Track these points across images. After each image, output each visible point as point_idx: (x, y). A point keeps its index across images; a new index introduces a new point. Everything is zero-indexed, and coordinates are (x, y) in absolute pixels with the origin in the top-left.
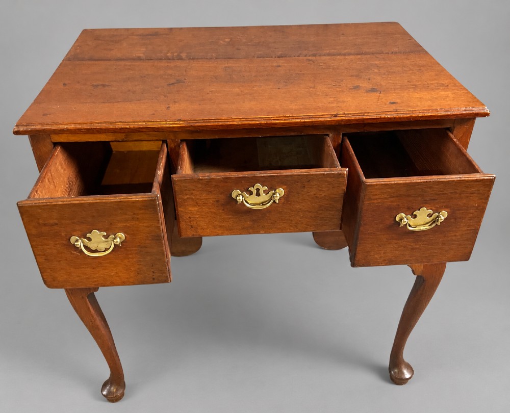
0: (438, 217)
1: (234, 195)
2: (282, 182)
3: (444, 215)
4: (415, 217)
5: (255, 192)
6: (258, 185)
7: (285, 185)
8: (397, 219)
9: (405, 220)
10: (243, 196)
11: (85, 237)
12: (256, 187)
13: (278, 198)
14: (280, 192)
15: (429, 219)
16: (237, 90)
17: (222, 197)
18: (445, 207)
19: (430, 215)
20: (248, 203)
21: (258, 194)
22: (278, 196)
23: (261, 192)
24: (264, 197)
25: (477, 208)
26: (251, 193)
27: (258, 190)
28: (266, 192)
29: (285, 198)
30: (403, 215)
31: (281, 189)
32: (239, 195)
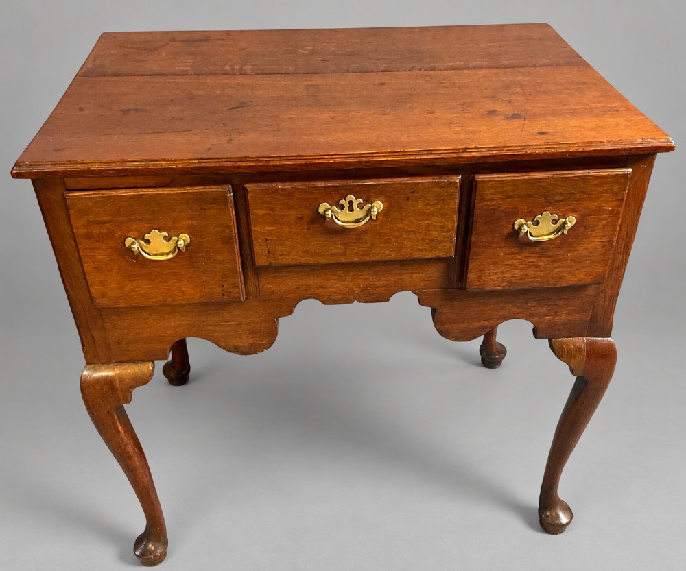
0: (565, 223)
1: (321, 210)
2: (380, 193)
3: (571, 221)
4: (537, 223)
5: (347, 205)
6: (351, 197)
7: (385, 197)
8: (516, 227)
9: (525, 227)
10: (332, 212)
12: (348, 200)
13: (376, 213)
14: (378, 206)
15: (554, 227)
16: (325, 116)
17: (308, 213)
18: (574, 211)
19: (555, 221)
20: (338, 220)
21: (351, 209)
22: (375, 211)
23: (355, 206)
24: (358, 213)
25: (610, 213)
26: (342, 207)
27: (351, 203)
28: (361, 206)
29: (384, 214)
30: (523, 221)
31: (380, 202)
32: (327, 210)
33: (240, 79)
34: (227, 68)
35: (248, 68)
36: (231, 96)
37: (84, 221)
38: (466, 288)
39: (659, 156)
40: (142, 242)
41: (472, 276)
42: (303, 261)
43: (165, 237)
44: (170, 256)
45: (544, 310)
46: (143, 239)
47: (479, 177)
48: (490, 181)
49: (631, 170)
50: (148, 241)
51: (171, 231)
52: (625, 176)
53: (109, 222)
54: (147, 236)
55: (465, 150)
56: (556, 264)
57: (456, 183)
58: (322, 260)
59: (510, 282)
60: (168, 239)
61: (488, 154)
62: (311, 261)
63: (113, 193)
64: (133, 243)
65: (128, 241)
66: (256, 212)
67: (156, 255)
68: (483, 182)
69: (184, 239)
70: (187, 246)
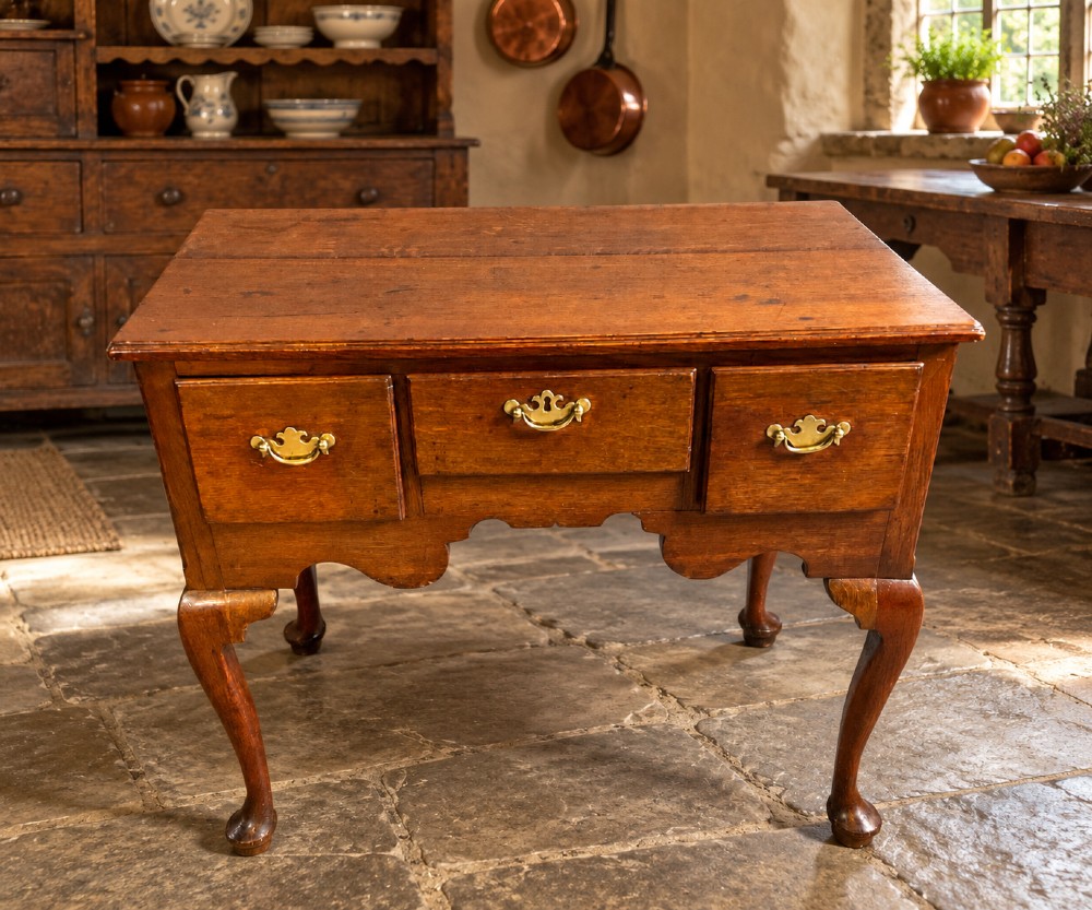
0: (836, 430)
1: (508, 408)
2: (588, 388)
3: (844, 429)
4: (798, 430)
5: (542, 403)
6: (548, 393)
7: (593, 393)
8: (769, 434)
9: (782, 435)
10: (523, 410)
12: (544, 396)
13: (581, 413)
14: (584, 405)
15: (820, 435)
17: (490, 412)
18: (848, 415)
19: (822, 429)
20: (530, 420)
21: (548, 408)
22: (581, 410)
23: (553, 404)
24: (557, 413)
25: (898, 418)
26: (536, 406)
27: (548, 400)
28: (561, 404)
29: (593, 414)
30: (779, 427)
31: (587, 400)
32: (515, 408)
33: (402, 262)
34: (383, 250)
35: (413, 251)
36: (389, 280)
37: (199, 414)
38: (705, 511)
39: (961, 347)
40: (272, 441)
41: (713, 495)
42: (483, 470)
43: (303, 437)
44: (309, 460)
45: (815, 540)
46: (275, 438)
47: (718, 370)
48: (732, 375)
49: (922, 365)
50: (281, 442)
51: (312, 429)
52: (915, 372)
53: (231, 417)
54: (279, 435)
55: (699, 335)
56: (828, 483)
57: (689, 378)
58: (510, 471)
59: (765, 505)
60: (306, 439)
61: (729, 340)
62: (495, 471)
63: (239, 382)
64: (261, 443)
65: (254, 442)
66: (421, 407)
67: (290, 458)
68: (723, 376)
69: (327, 441)
70: (331, 449)
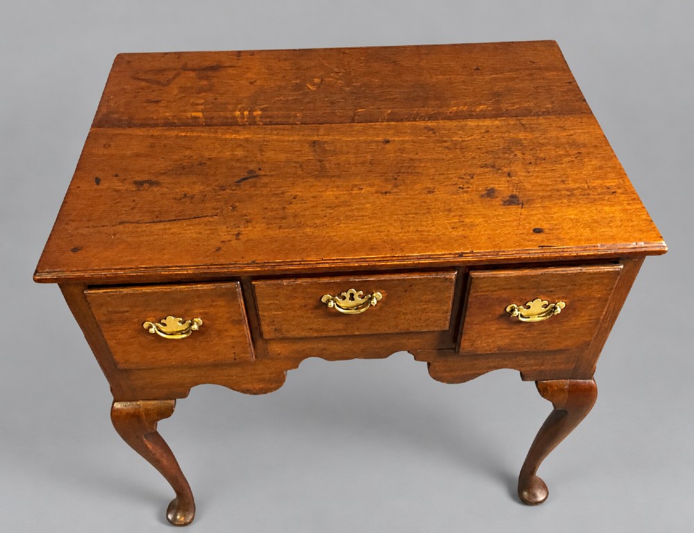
0: (554, 308)
1: (324, 300)
2: (380, 286)
3: (561, 305)
4: (528, 307)
5: (348, 296)
6: (352, 290)
7: (384, 289)
8: (508, 309)
9: (517, 310)
10: (335, 302)
11: (159, 322)
12: (349, 292)
14: (377, 297)
15: (544, 310)
17: (312, 302)
18: (564, 298)
19: (545, 306)
20: (340, 307)
21: (352, 298)
22: (374, 302)
23: (356, 297)
25: (599, 299)
26: (344, 298)
27: (352, 295)
28: (361, 297)
29: (383, 303)
30: (515, 306)
31: (379, 293)
32: (328, 301)
35: (257, 114)
37: (104, 310)
38: (459, 351)
40: (159, 325)
42: (308, 335)
43: (180, 321)
44: (184, 336)
47: (475, 274)
48: (484, 277)
49: (622, 267)
51: (184, 316)
52: (617, 273)
53: (128, 311)
54: (163, 321)
55: (461, 255)
56: (545, 335)
57: (451, 279)
58: (324, 334)
59: (500, 348)
60: (183, 323)
62: (315, 335)
64: (151, 327)
65: (146, 325)
66: (263, 302)
67: (172, 334)
68: (478, 278)
69: (197, 324)
70: (200, 327)
